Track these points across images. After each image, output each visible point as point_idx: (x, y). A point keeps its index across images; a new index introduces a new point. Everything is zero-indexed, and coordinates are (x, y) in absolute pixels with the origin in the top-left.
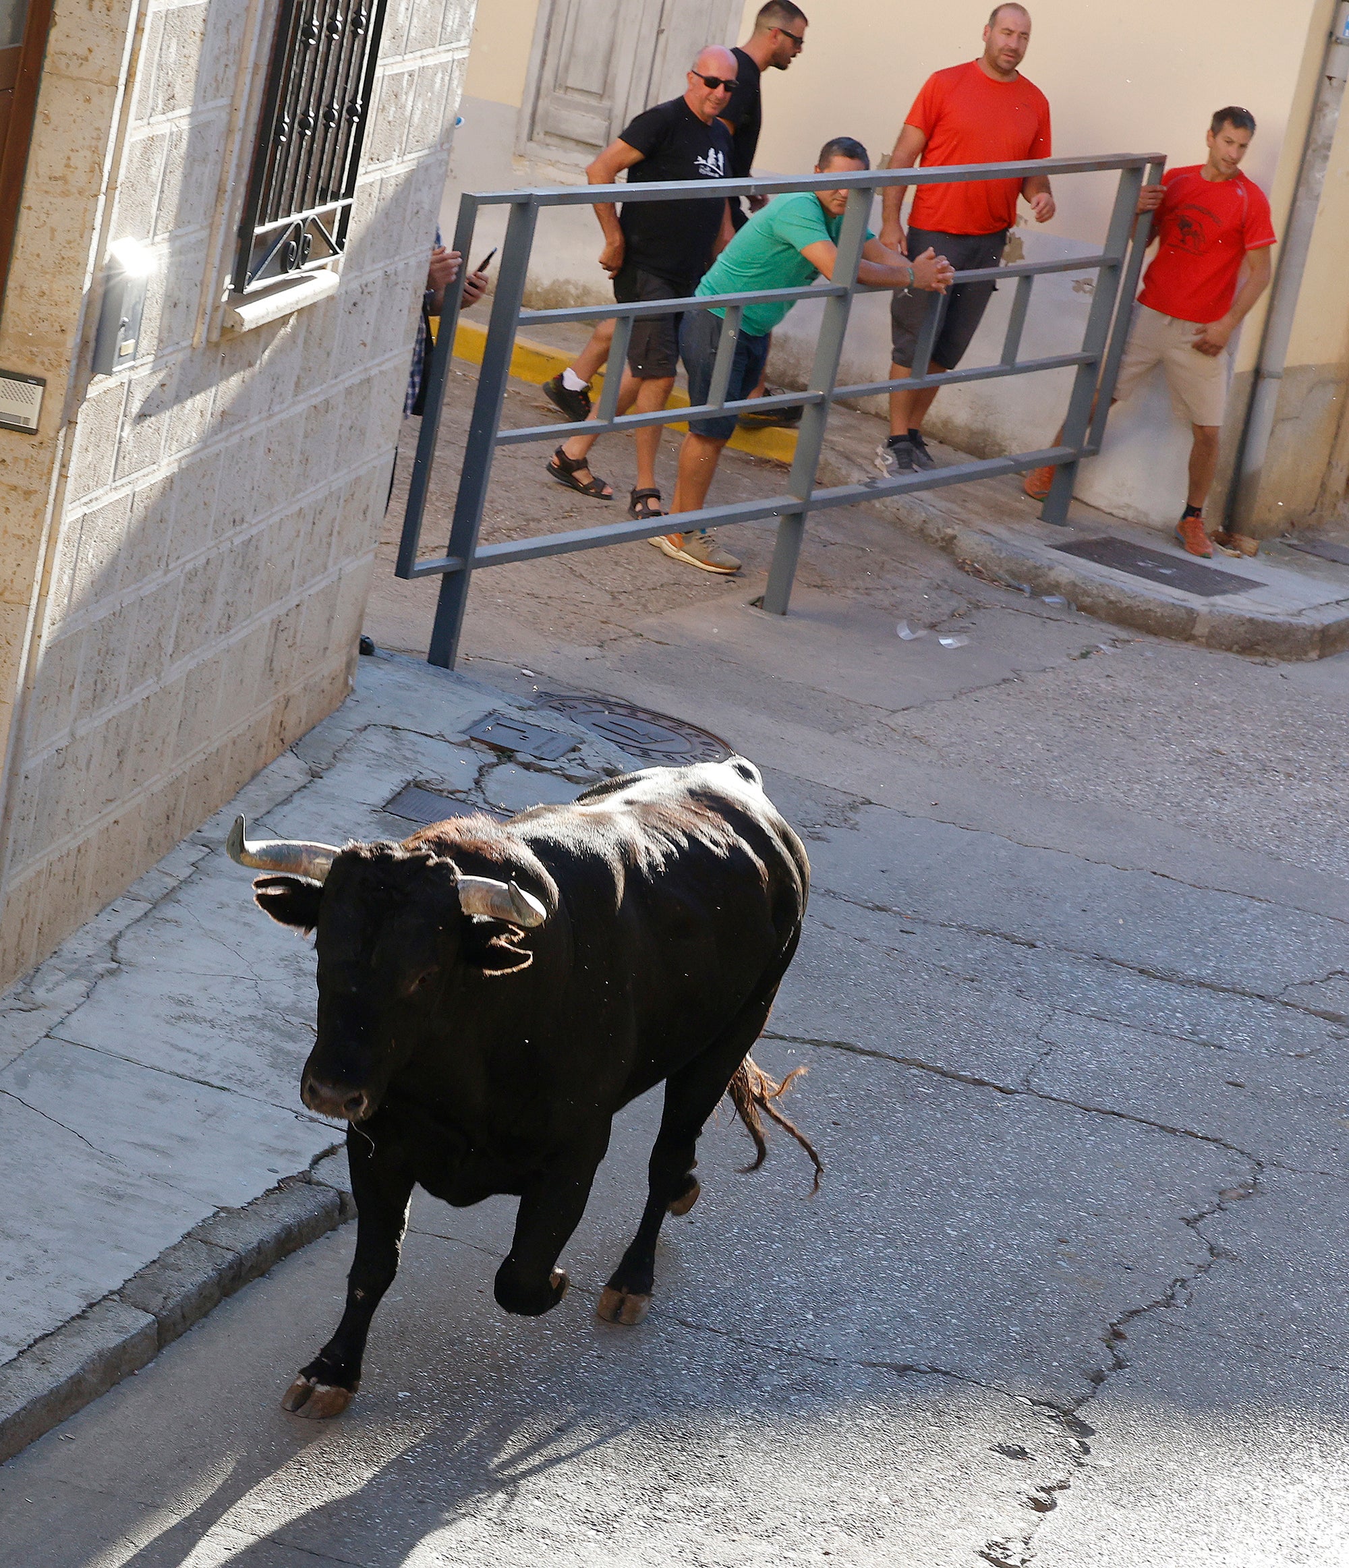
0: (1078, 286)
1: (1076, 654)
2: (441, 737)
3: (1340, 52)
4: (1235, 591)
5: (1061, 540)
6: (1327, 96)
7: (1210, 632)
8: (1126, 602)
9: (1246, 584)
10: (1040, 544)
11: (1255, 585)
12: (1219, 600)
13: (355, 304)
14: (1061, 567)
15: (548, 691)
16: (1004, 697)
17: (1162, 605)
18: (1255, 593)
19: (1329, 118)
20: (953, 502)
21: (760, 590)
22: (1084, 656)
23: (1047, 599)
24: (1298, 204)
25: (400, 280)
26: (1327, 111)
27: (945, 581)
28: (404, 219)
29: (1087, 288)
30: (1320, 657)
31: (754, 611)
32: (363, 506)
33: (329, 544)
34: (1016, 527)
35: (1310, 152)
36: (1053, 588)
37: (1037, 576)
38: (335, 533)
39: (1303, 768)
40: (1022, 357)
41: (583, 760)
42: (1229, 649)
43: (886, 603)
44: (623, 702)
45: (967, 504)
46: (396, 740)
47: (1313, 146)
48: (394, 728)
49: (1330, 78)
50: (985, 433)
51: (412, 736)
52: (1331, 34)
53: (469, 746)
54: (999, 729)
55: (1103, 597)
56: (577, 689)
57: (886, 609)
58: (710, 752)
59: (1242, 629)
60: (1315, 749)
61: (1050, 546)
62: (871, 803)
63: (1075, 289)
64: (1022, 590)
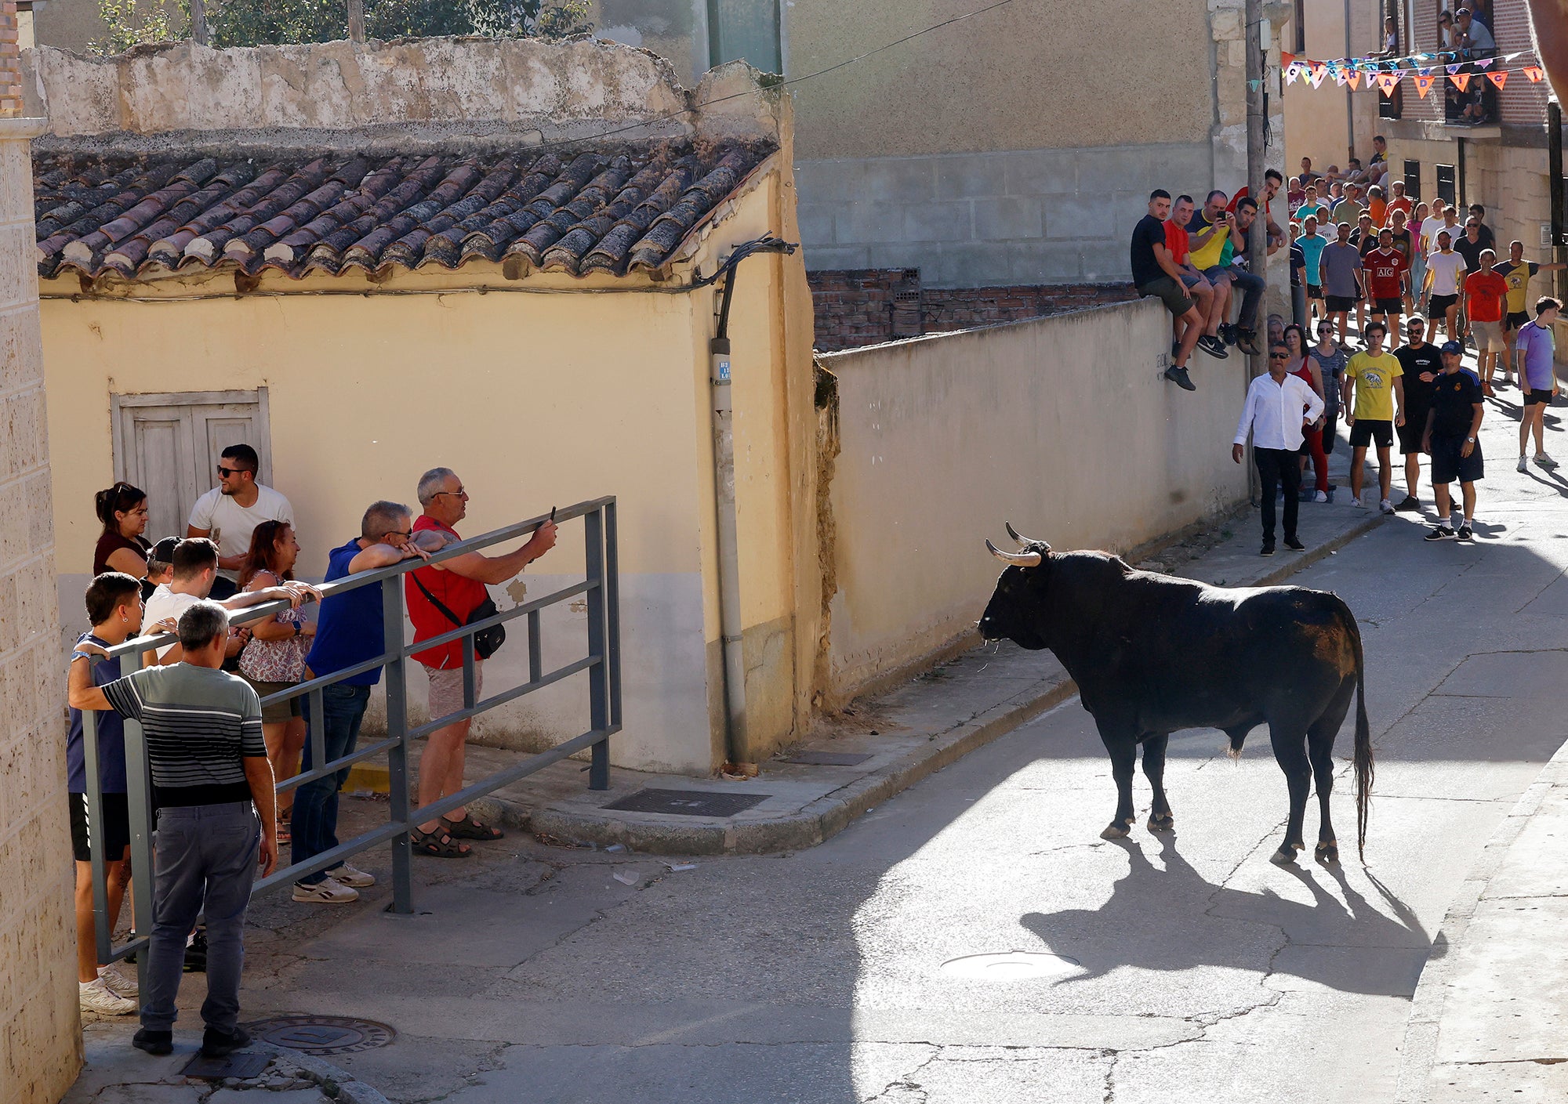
0: (575, 607)
1: (641, 885)
2: (164, 1082)
3: (721, 390)
4: (748, 807)
5: (609, 800)
6: (720, 425)
7: (737, 842)
8: (669, 836)
9: (754, 800)
10: (593, 808)
11: (763, 798)
12: (737, 816)
13: (10, 766)
14: (614, 822)
16: (593, 933)
17: (697, 831)
18: (763, 805)
19: (726, 441)
20: (522, 791)
21: (389, 899)
22: (648, 885)
23: (610, 849)
24: (720, 508)
25: (43, 737)
26: (724, 436)
27: (531, 855)
28: (34, 689)
29: (582, 607)
30: (824, 841)
31: (387, 916)
32: (57, 918)
33: (36, 956)
34: (574, 799)
35: (718, 468)
36: (613, 839)
37: (598, 833)
38: (39, 946)
39: (830, 930)
40: (546, 670)
41: (279, 1071)
42: (755, 852)
44: (302, 1015)
45: (532, 791)
46: (127, 1094)
47: (719, 465)
48: (124, 1085)
49: (719, 412)
50: (533, 733)
51: (140, 1088)
52: (711, 380)
53: (188, 1084)
54: (596, 960)
55: (652, 836)
56: (263, 1014)
58: (378, 1037)
59: (760, 835)
60: (836, 913)
61: (602, 808)
62: (511, 1045)
63: (572, 610)
64: (590, 846)
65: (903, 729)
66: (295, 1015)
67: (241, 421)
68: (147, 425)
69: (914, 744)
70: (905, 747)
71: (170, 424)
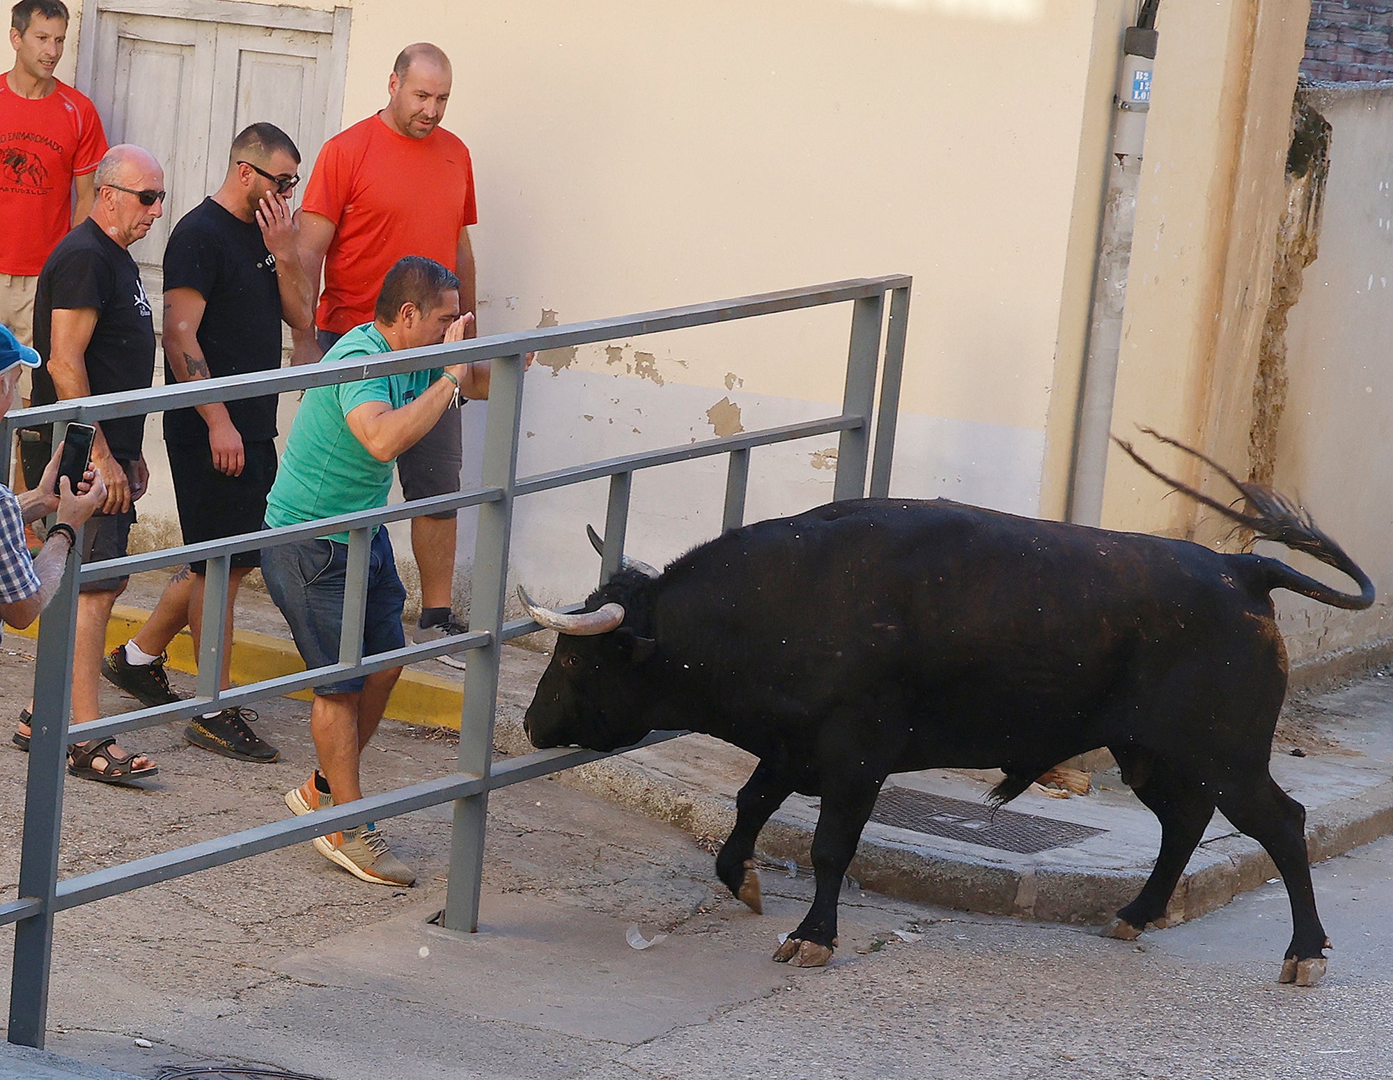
0: (817, 461)
1: (866, 945)
3: (1129, 121)
4: (1065, 842)
6: (1119, 180)
7: (1037, 900)
8: (924, 871)
9: (1079, 832)
11: (1092, 831)
12: (1045, 856)
15: (172, 1064)
16: (777, 1012)
17: (974, 869)
18: (1092, 843)
19: (1124, 209)
20: (684, 760)
21: (438, 903)
22: (876, 947)
24: (1095, 325)
26: (1121, 200)
27: (683, 867)
29: (827, 459)
30: (1187, 919)
31: (433, 930)
35: (1104, 255)
39: (1179, 1068)
42: (1066, 920)
43: (608, 904)
44: (273, 1069)
45: (700, 762)
47: (1106, 249)
49: (1120, 156)
52: (1115, 99)
54: (774, 1056)
55: (893, 867)
56: (210, 1058)
57: (608, 911)
59: (1079, 893)
60: (1192, 1041)
63: (813, 464)
64: (787, 869)
65: (1347, 753)
66: (261, 1067)
67: (299, 61)
68: (139, 46)
69: (1364, 781)
70: (1348, 784)
71: (178, 50)
